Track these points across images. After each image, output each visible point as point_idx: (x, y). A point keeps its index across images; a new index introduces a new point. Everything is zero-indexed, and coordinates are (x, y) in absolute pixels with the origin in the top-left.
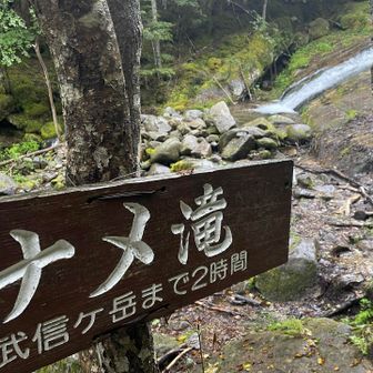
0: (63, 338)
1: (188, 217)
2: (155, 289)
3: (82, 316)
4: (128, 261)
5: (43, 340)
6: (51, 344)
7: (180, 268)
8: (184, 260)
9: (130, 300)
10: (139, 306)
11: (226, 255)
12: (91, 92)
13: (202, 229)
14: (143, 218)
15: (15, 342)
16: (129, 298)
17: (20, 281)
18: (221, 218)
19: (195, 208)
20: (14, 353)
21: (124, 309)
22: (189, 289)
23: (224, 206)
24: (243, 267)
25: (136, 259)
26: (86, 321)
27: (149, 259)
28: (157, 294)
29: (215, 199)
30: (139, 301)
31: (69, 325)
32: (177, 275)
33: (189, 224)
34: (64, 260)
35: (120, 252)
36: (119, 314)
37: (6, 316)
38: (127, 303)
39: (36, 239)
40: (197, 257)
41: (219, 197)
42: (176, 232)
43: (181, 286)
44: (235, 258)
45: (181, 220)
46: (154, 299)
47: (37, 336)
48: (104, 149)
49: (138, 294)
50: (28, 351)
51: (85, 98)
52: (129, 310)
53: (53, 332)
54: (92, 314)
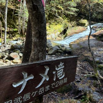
0: (29, 98)
1: (56, 69)
2: (48, 86)
3: (33, 93)
4: (43, 80)
5: (25, 98)
6: (26, 99)
8: (54, 80)
9: (43, 89)
10: (44, 91)
11: (63, 79)
12: (41, 40)
13: (59, 72)
14: (48, 70)
15: (19, 99)
16: (43, 88)
17: (22, 84)
18: (63, 70)
19: (58, 67)
20: (19, 101)
21: (41, 91)
22: (55, 87)
23: (64, 67)
24: (66, 82)
25: (45, 79)
26: (34, 94)
27: (48, 79)
28: (48, 88)
29: (62, 65)
30: (45, 89)
31: (31, 95)
32: (53, 83)
33: (57, 71)
34: (31, 79)
35: (42, 77)
36: (40, 92)
37: (18, 93)
38: (42, 90)
39: (27, 74)
40: (57, 79)
41: (63, 65)
42: (54, 73)
43: (54, 86)
44: (65, 79)
46: (48, 89)
47: (24, 98)
48: (41, 53)
49: (45, 87)
50: (22, 101)
51: (39, 41)
52: (43, 92)
53: (27, 96)
54: (35, 92)
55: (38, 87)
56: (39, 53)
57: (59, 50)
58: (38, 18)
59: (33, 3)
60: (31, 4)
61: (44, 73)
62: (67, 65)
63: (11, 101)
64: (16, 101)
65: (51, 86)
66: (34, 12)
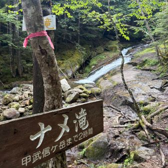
0: (49, 154)
2: (70, 139)
4: (63, 131)
6: (46, 155)
7: (76, 133)
8: (77, 131)
10: (66, 144)
11: (87, 129)
12: (54, 86)
13: (81, 122)
14: (67, 119)
15: (38, 154)
16: (63, 142)
17: (40, 137)
18: (85, 118)
19: (79, 115)
20: (38, 157)
22: (78, 140)
23: (86, 114)
24: (92, 133)
25: (65, 131)
26: (54, 148)
27: (68, 131)
28: (71, 141)
30: (66, 143)
31: (50, 149)
32: (75, 135)
33: (78, 120)
34: (49, 131)
35: (62, 128)
36: (61, 147)
37: (36, 146)
38: (63, 144)
39: (43, 125)
40: (80, 130)
41: (85, 112)
42: (74, 122)
43: (76, 139)
44: (90, 130)
45: (76, 119)
46: (70, 142)
47: (43, 153)
48: (56, 100)
49: (66, 141)
50: (41, 157)
51: (53, 87)
52: (64, 146)
53: (46, 152)
54: (55, 147)
55: (57, 140)
56: (54, 100)
57: (82, 93)
58: (48, 63)
59: (40, 48)
60: (39, 49)
61: (63, 123)
62: (90, 111)
63: (30, 156)
64: (35, 157)
65: (73, 139)
66: (43, 57)
